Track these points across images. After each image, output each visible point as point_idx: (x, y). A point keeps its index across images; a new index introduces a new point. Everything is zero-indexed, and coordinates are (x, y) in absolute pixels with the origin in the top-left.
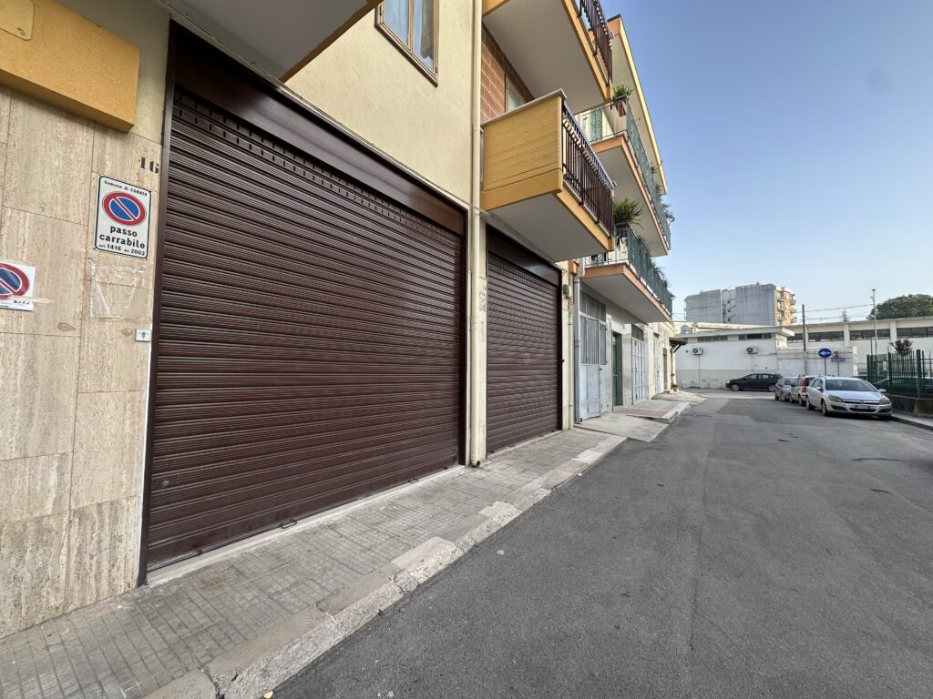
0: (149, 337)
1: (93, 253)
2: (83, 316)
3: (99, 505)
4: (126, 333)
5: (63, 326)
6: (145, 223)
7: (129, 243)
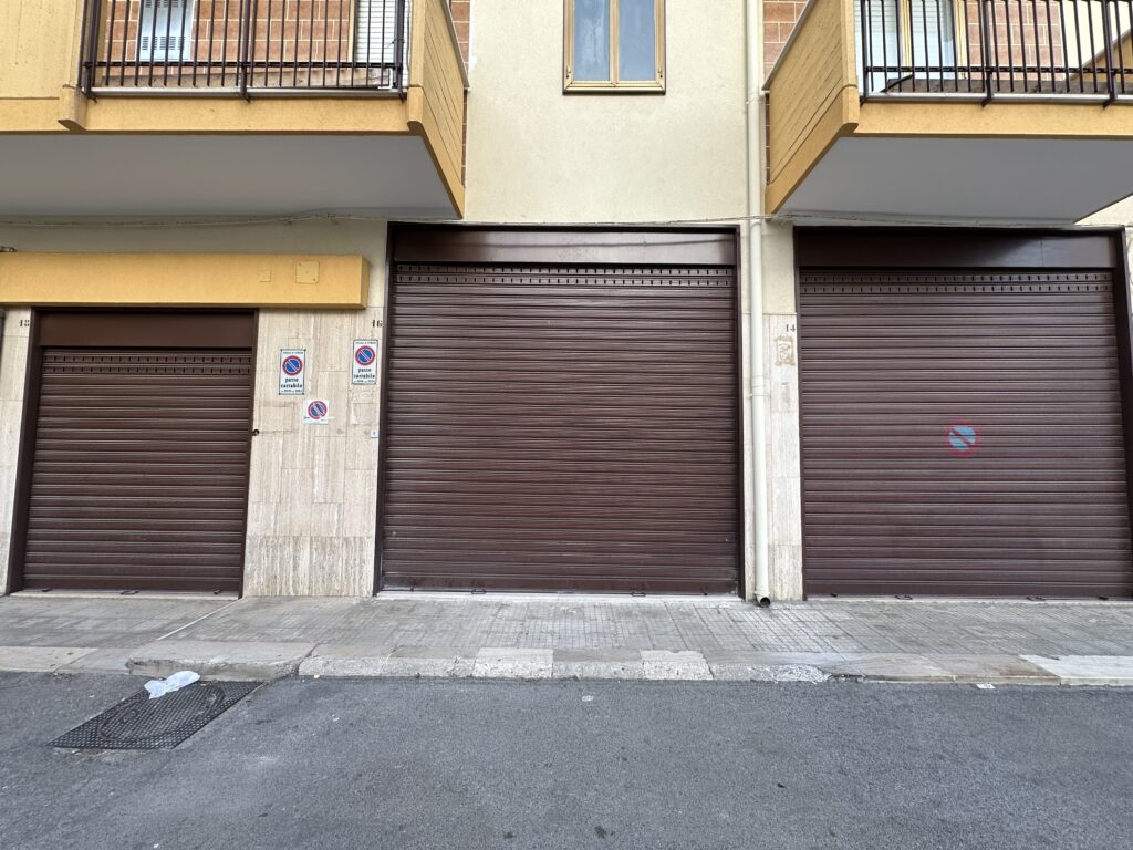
0: (377, 435)
1: (352, 387)
2: (347, 425)
3: (355, 538)
4: (366, 433)
5: (339, 431)
6: (374, 362)
7: (368, 376)
